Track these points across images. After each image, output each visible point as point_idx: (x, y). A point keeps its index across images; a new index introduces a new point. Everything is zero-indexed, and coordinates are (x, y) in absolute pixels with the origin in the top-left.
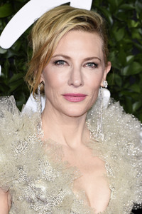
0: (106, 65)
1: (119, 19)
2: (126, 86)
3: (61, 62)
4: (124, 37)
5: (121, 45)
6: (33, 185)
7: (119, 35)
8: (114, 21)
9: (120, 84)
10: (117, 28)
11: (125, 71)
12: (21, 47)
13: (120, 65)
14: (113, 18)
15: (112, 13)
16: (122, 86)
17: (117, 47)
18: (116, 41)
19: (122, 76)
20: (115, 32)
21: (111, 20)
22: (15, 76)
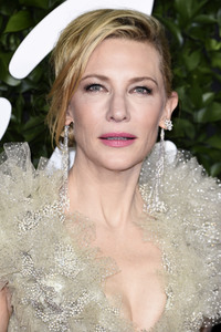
0: (169, 96)
1: (193, 37)
2: (201, 139)
3: (96, 86)
4: (199, 64)
5: (195, 77)
6: (43, 282)
7: (193, 61)
8: (185, 41)
9: (192, 135)
10: (189, 50)
11: (200, 116)
12: (43, 76)
13: (193, 106)
14: (184, 35)
15: (182, 28)
16: (196, 138)
17: (188, 79)
18: (187, 70)
19: (195, 124)
20: (185, 56)
21: (181, 39)
22: (32, 121)
